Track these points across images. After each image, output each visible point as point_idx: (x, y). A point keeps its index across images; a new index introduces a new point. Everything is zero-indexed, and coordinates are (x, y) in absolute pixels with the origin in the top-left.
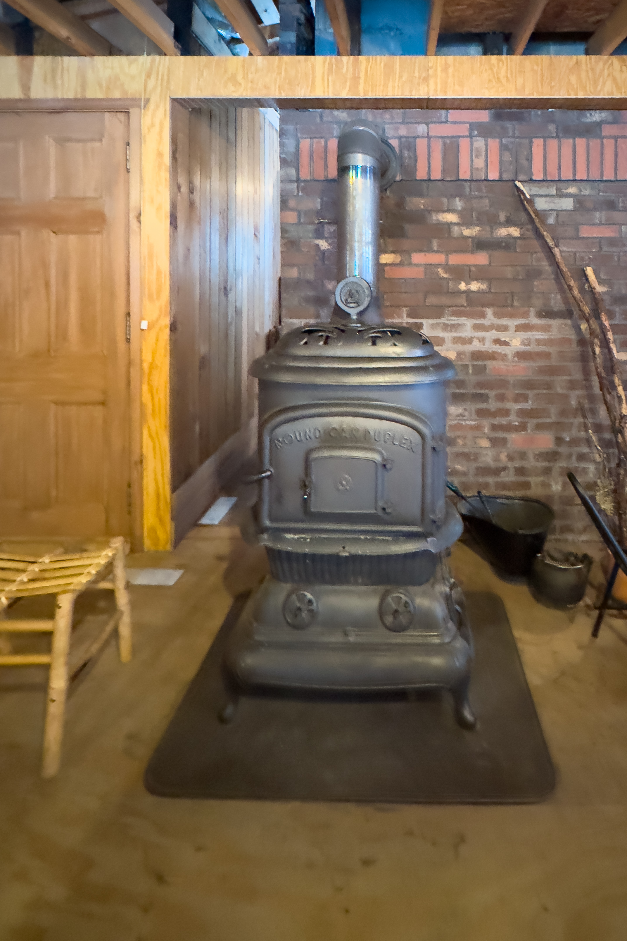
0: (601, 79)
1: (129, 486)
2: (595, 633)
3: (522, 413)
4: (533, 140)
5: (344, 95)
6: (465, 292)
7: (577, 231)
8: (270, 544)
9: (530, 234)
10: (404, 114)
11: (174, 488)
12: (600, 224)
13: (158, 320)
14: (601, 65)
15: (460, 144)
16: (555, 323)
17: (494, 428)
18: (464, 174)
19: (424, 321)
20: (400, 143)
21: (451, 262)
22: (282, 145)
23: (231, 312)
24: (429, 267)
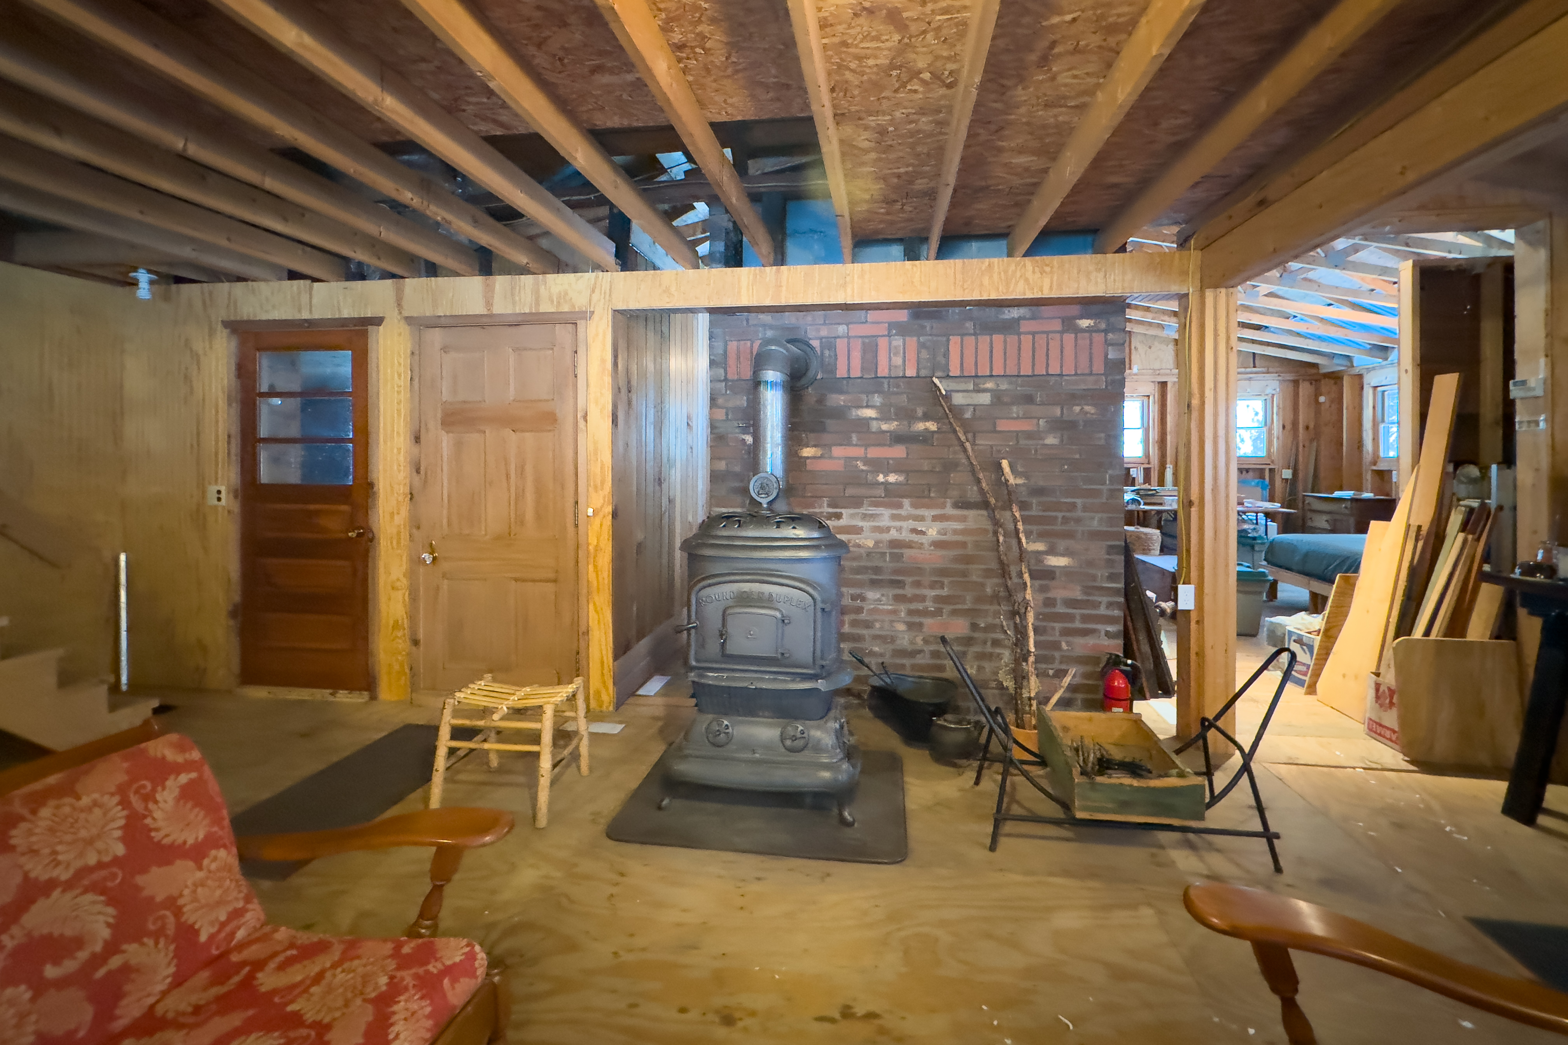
0: (1014, 280)
1: (578, 653)
2: (977, 782)
3: (938, 599)
4: (951, 337)
5: (768, 303)
6: (882, 483)
7: (995, 425)
8: (696, 679)
9: (945, 428)
10: (825, 316)
11: (616, 657)
12: (1018, 418)
13: (602, 507)
14: (1013, 267)
15: (879, 344)
16: (971, 513)
17: (910, 613)
18: (883, 371)
19: (843, 511)
20: (821, 343)
21: (869, 456)
22: (711, 347)
23: (665, 501)
24: (849, 460)
